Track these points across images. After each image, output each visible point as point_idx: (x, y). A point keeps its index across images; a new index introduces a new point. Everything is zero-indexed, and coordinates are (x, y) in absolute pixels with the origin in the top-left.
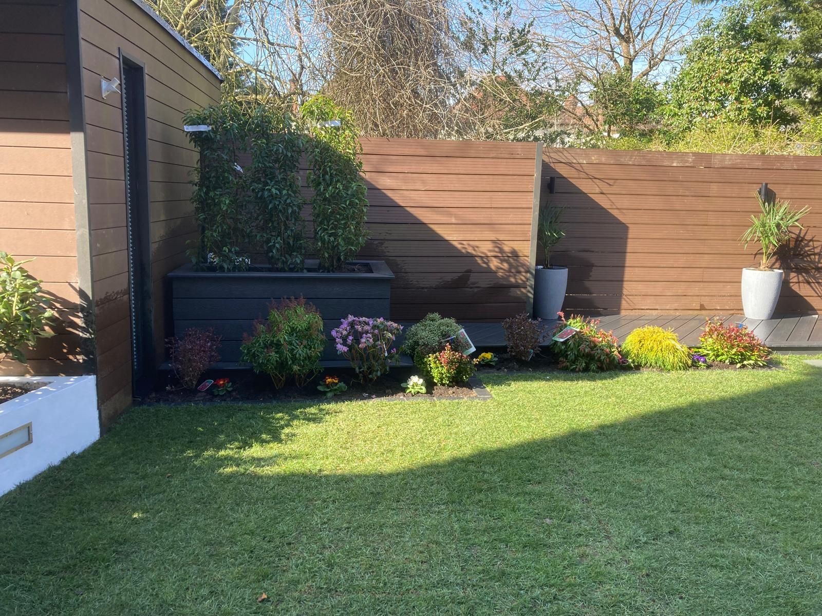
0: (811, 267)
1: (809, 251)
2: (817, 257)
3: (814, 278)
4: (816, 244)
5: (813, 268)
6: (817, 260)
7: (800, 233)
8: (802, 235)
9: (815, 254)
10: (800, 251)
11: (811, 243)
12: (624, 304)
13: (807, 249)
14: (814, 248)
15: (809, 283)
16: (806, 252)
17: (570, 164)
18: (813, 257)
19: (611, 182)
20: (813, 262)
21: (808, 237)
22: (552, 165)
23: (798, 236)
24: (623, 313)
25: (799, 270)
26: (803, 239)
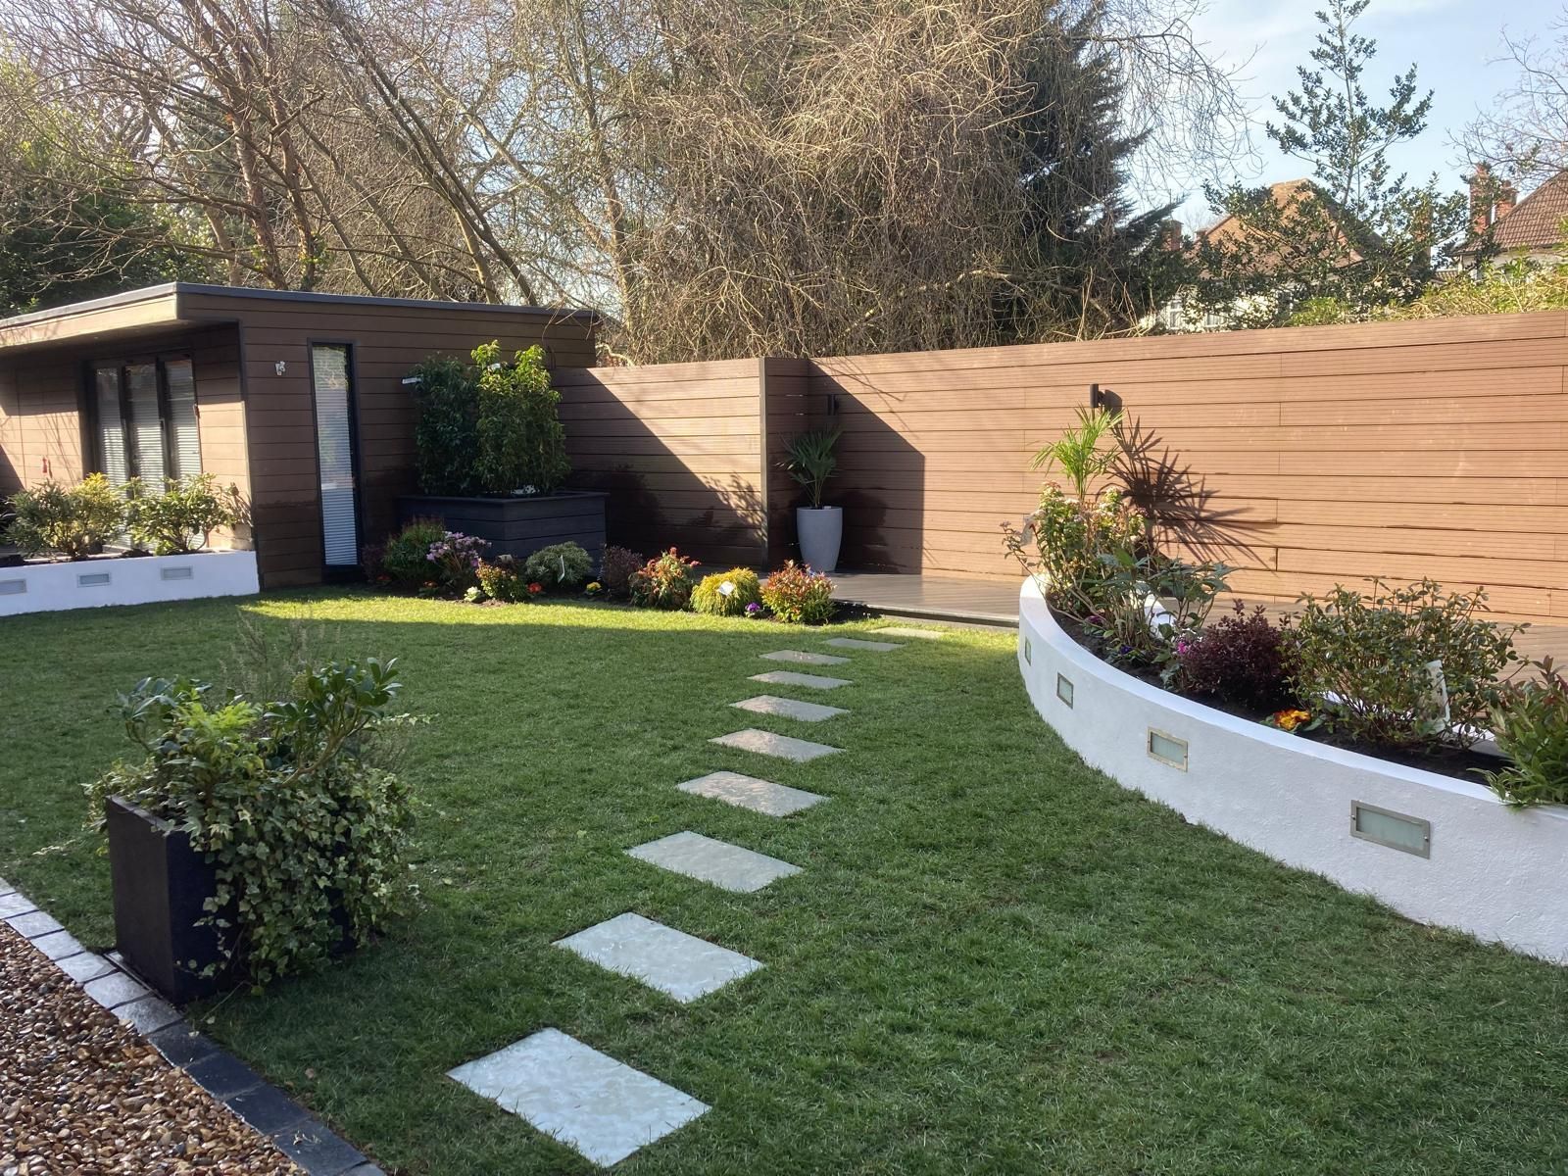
0: (1186, 516)
1: (1182, 489)
2: (1197, 500)
3: (1194, 534)
4: (1193, 479)
5: (1192, 519)
6: (1197, 506)
7: (1165, 460)
8: (1168, 464)
9: (1192, 496)
10: (1167, 491)
11: (1184, 477)
12: (925, 562)
13: (1178, 487)
14: (1190, 485)
15: (1186, 543)
16: (1176, 491)
17: (853, 376)
18: (1189, 500)
19: (900, 396)
20: (1191, 509)
21: (1179, 468)
22: (835, 379)
23: (1163, 465)
24: (925, 572)
25: (1169, 522)
26: (1171, 471)
